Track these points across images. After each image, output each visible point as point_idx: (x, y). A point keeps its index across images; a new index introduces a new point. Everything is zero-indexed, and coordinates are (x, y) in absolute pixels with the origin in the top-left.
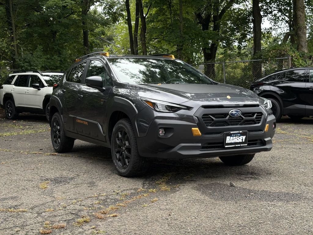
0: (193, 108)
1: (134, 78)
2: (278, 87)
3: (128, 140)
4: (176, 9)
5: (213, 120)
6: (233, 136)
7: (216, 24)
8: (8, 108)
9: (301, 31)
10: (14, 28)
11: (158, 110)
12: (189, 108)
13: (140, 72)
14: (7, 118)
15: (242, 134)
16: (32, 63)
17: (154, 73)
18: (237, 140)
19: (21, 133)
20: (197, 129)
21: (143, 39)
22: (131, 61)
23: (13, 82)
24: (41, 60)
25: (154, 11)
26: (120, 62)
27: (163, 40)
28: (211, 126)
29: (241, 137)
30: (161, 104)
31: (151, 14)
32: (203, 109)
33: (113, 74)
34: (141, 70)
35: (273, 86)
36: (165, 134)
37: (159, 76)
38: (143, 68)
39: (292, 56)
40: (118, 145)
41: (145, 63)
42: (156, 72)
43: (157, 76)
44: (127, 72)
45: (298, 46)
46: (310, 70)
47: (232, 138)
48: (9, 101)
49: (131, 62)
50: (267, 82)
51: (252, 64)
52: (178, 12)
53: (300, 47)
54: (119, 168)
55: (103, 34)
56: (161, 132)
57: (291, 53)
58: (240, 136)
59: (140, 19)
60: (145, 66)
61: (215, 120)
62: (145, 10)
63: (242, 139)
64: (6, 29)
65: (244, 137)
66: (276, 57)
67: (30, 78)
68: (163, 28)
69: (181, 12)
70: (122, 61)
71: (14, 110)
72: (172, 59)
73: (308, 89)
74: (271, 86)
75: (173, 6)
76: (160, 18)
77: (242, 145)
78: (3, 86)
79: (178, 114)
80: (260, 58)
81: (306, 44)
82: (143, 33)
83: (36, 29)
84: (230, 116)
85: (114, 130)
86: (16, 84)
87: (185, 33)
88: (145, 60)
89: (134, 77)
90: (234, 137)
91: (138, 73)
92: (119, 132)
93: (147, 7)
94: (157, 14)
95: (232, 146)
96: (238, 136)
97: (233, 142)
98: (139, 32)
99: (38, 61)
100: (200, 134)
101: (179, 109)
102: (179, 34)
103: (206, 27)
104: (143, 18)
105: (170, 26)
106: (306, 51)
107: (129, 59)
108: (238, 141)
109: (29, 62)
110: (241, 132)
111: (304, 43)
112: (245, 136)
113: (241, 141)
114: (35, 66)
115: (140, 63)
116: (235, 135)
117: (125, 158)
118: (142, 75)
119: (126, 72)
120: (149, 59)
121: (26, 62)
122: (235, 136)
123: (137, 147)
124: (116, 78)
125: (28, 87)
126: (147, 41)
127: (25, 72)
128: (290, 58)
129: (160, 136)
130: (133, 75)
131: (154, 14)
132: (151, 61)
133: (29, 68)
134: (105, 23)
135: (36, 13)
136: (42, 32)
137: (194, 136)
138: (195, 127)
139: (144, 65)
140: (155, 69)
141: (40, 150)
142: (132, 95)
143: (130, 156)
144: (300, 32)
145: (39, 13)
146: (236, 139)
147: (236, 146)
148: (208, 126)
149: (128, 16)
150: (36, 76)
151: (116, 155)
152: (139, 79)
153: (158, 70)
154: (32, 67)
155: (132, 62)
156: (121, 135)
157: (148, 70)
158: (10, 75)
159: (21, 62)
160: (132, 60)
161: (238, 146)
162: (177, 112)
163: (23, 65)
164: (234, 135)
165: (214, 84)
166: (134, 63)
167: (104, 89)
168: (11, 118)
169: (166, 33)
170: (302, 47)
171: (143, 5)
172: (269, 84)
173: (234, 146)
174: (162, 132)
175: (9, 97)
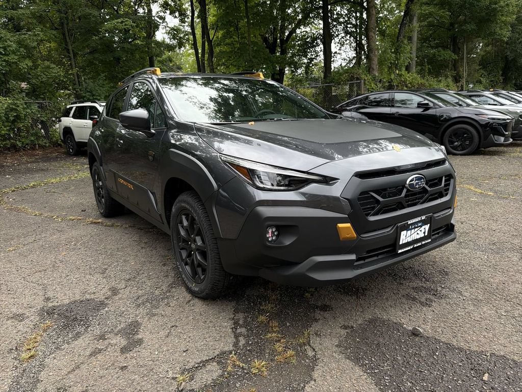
0: (339, 179)
1: (204, 109)
2: (360, 113)
3: (199, 233)
4: (243, 32)
5: (378, 201)
6: (411, 229)
7: (283, 48)
8: (69, 143)
9: (372, 53)
10: (72, 55)
11: (261, 185)
12: (327, 180)
13: (211, 99)
14: (68, 154)
15: (424, 223)
16: (94, 93)
17: (227, 99)
18: (418, 234)
19: (73, 178)
20: (349, 225)
21: (211, 64)
22: (199, 84)
23: (71, 115)
24: (104, 89)
25: (220, 34)
26: (186, 86)
27: (232, 65)
28: (374, 215)
29: (423, 227)
30: (266, 172)
31: (217, 37)
32: (358, 180)
33: (167, 107)
34: (212, 97)
35: (356, 112)
36: (277, 236)
37: (232, 103)
38: (214, 94)
39: (365, 80)
40: (183, 239)
41: (217, 85)
42: (229, 98)
43: (231, 102)
44: (195, 100)
45: (369, 69)
46: (396, 94)
47: (409, 232)
48: (68, 135)
49: (199, 86)
50: (348, 108)
51: (324, 88)
52: (246, 35)
53: (371, 70)
54: (187, 277)
55: (171, 60)
56: (270, 235)
57: (363, 76)
58: (421, 226)
59: (206, 42)
60: (217, 89)
61: (382, 201)
62: (212, 32)
63: (424, 231)
64: (63, 57)
65: (427, 227)
66: (348, 81)
67: (89, 110)
68: (231, 52)
69: (249, 35)
70: (189, 84)
71: (75, 145)
72: (260, 79)
73: (393, 114)
74: (352, 112)
75: (241, 28)
76: (227, 41)
77: (423, 243)
78: (62, 119)
79: (304, 194)
80: (331, 82)
81: (377, 66)
82: (210, 57)
83: (97, 56)
84: (408, 191)
85: (173, 210)
86: (74, 117)
87: (254, 57)
88: (215, 80)
89: (204, 107)
90: (413, 231)
91: (209, 101)
92: (184, 215)
93: (213, 29)
94: (224, 36)
95: (409, 248)
96: (419, 226)
97: (411, 240)
98: (206, 56)
99: (100, 90)
100: (356, 236)
101: (306, 182)
102: (248, 58)
103: (273, 51)
104: (210, 42)
105: (238, 50)
106: (377, 74)
107: (196, 81)
108: (418, 237)
109: (91, 92)
110: (423, 218)
111: (375, 66)
112: (429, 225)
113: (423, 235)
114: (97, 96)
115: (210, 86)
116: (415, 226)
117: (196, 266)
118: (213, 104)
119: (193, 100)
120: (220, 78)
121: (88, 92)
122: (415, 228)
123: (219, 253)
124: (172, 113)
125: (86, 119)
126: (215, 67)
127: (83, 103)
128: (362, 81)
129: (269, 241)
130: (202, 105)
131: (221, 37)
132: (223, 81)
133: (91, 98)
134: (170, 48)
135: (94, 38)
136: (104, 59)
137: (341, 239)
138: (343, 221)
139: (215, 88)
140: (228, 94)
141: (82, 211)
142: (202, 147)
143: (206, 265)
144: (371, 55)
145: (97, 38)
146: (416, 233)
147: (415, 246)
148: (368, 215)
149: (194, 41)
150: (94, 107)
151: (180, 252)
152: (209, 110)
153: (231, 95)
154: (95, 97)
155: (201, 85)
156: (188, 221)
157: (220, 96)
158: (68, 107)
159: (82, 92)
160: (200, 82)
161: (417, 245)
162: (302, 190)
163: (84, 95)
164: (413, 227)
165: (331, 118)
166: (203, 86)
167: (153, 133)
168: (72, 154)
169: (234, 58)
170: (373, 69)
171: (209, 27)
172: (350, 110)
173: (412, 247)
174: (273, 232)
175: (68, 131)
